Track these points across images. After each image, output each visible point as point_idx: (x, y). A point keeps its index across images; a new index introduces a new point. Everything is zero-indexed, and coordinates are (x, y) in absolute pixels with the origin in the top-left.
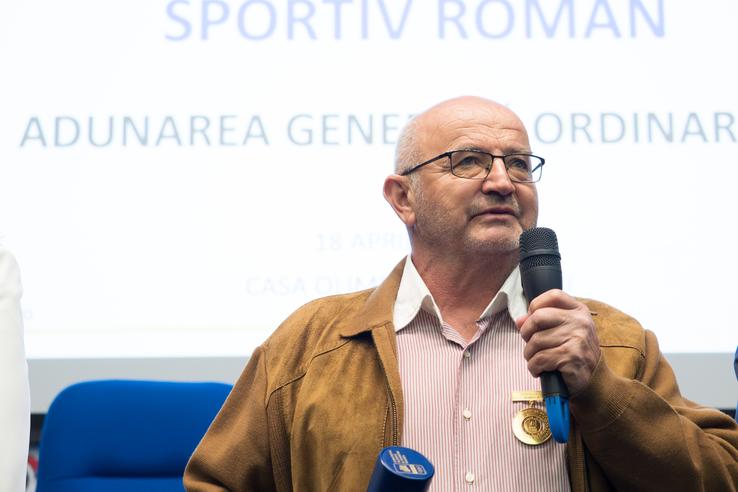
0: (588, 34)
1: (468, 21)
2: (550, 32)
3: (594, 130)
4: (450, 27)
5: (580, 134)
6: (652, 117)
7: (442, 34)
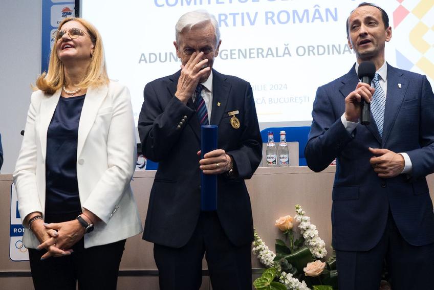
0: (313, 21)
1: (275, 18)
2: (301, 21)
3: (315, 51)
4: (269, 21)
5: (311, 52)
6: (333, 46)
7: (267, 23)
